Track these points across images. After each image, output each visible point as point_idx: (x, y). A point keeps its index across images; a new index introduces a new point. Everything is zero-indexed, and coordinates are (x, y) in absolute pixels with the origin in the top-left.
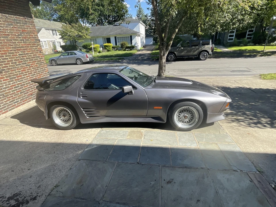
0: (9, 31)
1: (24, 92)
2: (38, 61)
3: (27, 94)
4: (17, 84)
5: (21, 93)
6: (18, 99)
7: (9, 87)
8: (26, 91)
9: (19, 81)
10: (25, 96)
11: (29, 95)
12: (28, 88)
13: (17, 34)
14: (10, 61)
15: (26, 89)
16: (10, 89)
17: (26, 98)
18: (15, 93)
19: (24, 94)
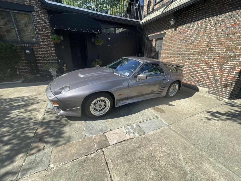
0: (213, 30)
1: (193, 76)
2: (229, 57)
3: (195, 79)
4: (192, 70)
5: (190, 76)
6: (187, 78)
7: (186, 69)
8: (195, 77)
9: (195, 68)
10: (192, 79)
11: (196, 80)
12: (198, 75)
13: (220, 31)
14: (198, 53)
15: (197, 75)
16: (186, 70)
17: (192, 81)
18: (187, 74)
19: (192, 78)
